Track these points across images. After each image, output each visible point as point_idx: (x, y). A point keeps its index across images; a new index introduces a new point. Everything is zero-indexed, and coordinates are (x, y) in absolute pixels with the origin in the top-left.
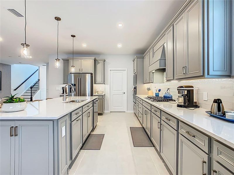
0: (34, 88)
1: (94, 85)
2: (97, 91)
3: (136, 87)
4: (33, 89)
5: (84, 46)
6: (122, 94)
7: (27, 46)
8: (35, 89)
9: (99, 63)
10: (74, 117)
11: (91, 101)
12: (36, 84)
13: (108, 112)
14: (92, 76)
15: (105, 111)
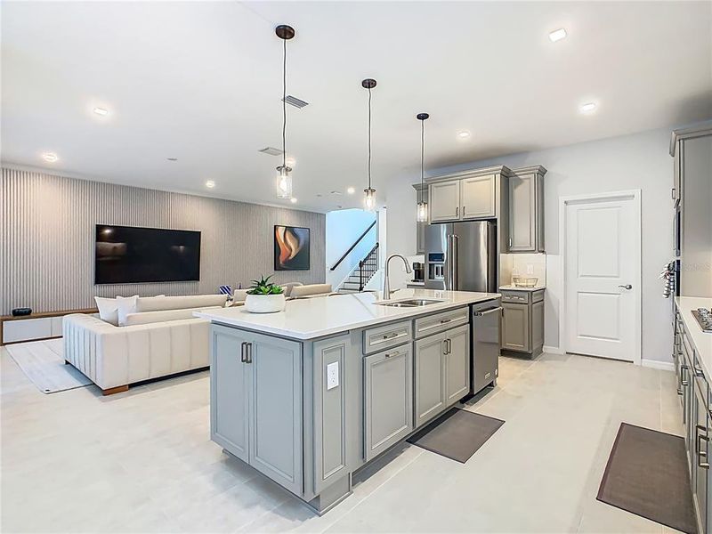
0: (367, 265)
1: (502, 257)
2: (515, 274)
3: (678, 261)
4: (364, 267)
5: (464, 138)
6: (618, 290)
7: (287, 170)
8: (370, 268)
9: (521, 181)
10: (374, 344)
11: (464, 306)
12: (370, 255)
13: (556, 352)
14: (496, 227)
15: (546, 349)
